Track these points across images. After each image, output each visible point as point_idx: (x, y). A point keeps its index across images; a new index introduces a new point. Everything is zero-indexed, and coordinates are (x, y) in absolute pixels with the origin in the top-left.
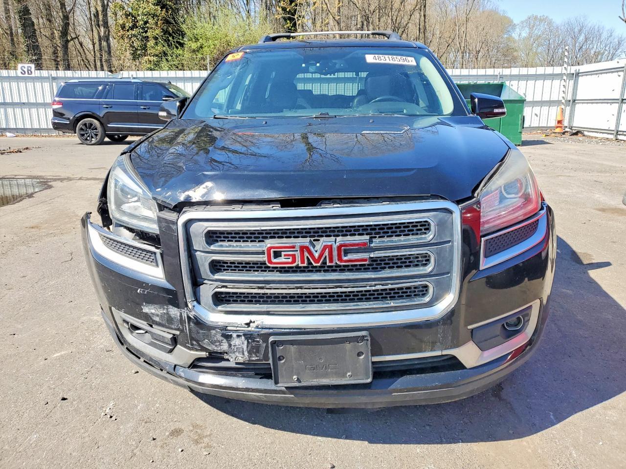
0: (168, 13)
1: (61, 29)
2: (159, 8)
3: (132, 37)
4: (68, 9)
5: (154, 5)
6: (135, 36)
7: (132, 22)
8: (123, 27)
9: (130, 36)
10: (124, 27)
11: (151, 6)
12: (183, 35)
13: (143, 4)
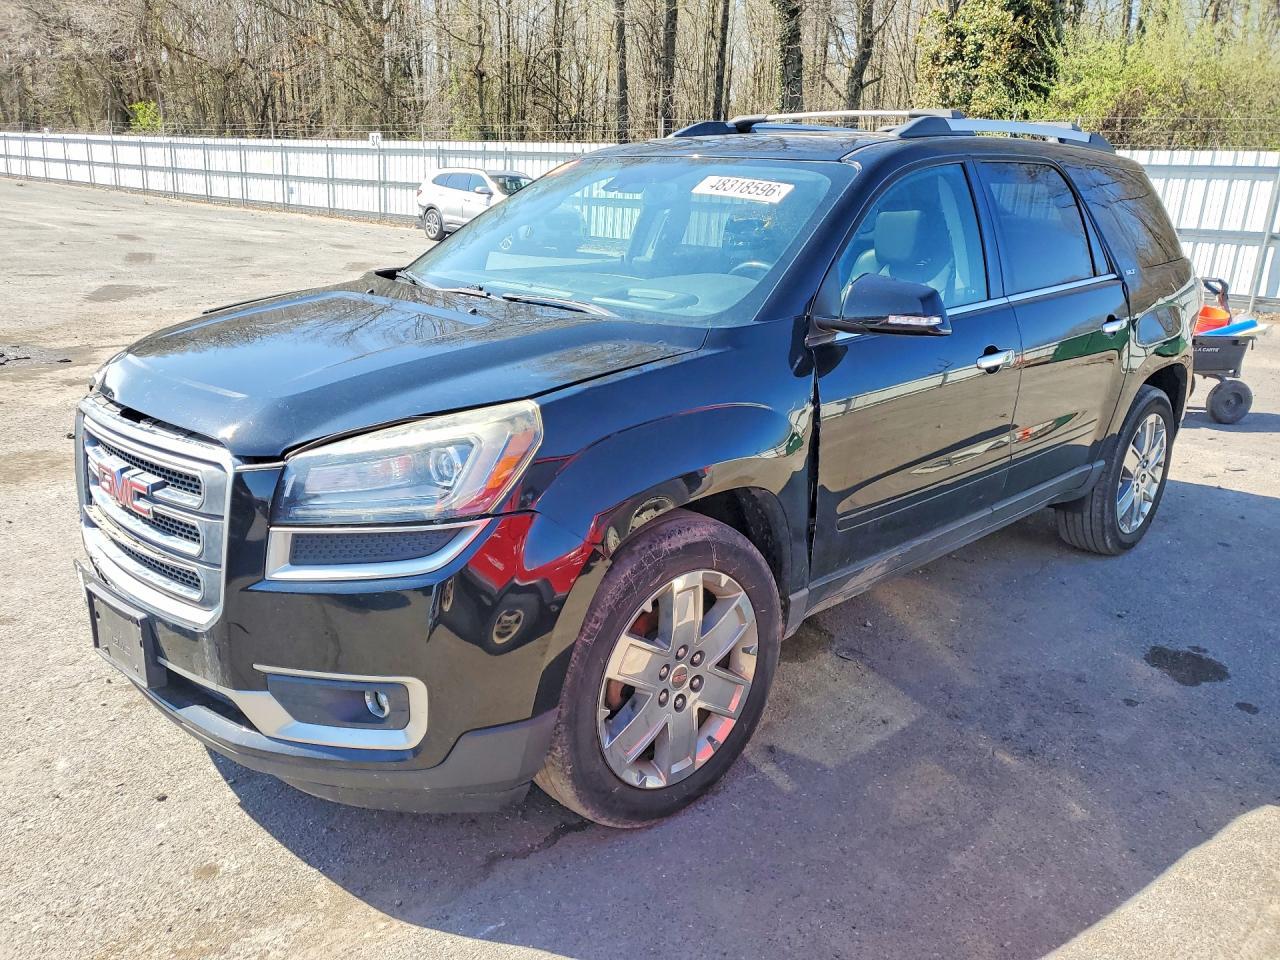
0: (1028, 23)
1: (853, 65)
2: (1011, 15)
3: (947, 79)
4: (876, 25)
5: (1002, 8)
6: (953, 75)
7: (954, 48)
8: (935, 58)
9: (943, 77)
10: (938, 59)
11: (996, 13)
12: (1052, 70)
13: (983, 8)
